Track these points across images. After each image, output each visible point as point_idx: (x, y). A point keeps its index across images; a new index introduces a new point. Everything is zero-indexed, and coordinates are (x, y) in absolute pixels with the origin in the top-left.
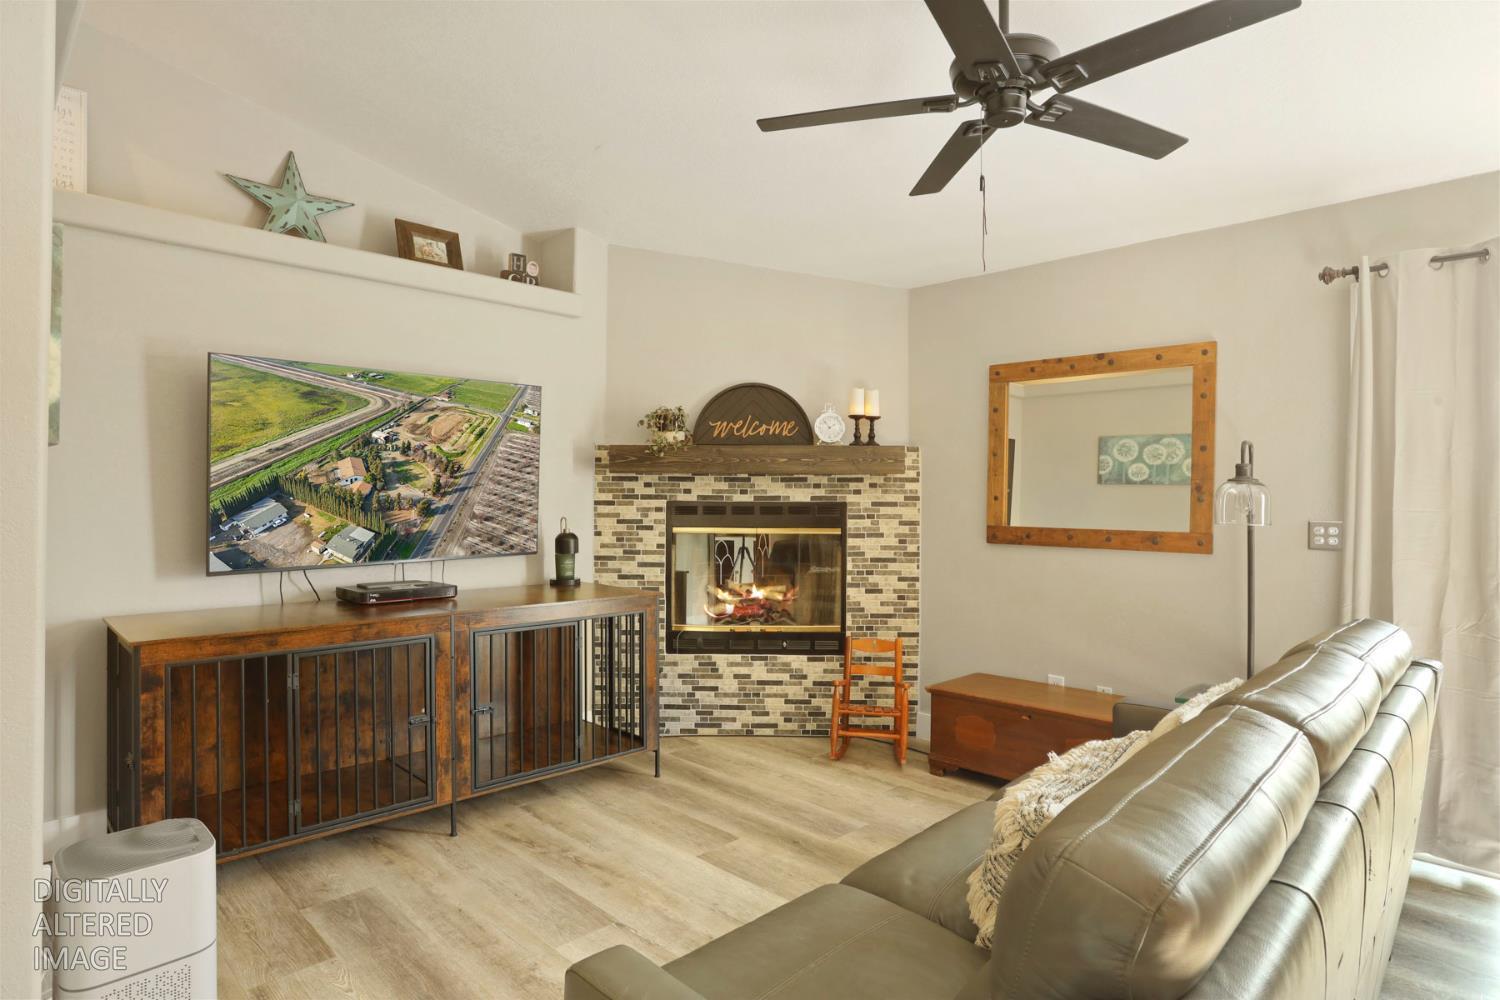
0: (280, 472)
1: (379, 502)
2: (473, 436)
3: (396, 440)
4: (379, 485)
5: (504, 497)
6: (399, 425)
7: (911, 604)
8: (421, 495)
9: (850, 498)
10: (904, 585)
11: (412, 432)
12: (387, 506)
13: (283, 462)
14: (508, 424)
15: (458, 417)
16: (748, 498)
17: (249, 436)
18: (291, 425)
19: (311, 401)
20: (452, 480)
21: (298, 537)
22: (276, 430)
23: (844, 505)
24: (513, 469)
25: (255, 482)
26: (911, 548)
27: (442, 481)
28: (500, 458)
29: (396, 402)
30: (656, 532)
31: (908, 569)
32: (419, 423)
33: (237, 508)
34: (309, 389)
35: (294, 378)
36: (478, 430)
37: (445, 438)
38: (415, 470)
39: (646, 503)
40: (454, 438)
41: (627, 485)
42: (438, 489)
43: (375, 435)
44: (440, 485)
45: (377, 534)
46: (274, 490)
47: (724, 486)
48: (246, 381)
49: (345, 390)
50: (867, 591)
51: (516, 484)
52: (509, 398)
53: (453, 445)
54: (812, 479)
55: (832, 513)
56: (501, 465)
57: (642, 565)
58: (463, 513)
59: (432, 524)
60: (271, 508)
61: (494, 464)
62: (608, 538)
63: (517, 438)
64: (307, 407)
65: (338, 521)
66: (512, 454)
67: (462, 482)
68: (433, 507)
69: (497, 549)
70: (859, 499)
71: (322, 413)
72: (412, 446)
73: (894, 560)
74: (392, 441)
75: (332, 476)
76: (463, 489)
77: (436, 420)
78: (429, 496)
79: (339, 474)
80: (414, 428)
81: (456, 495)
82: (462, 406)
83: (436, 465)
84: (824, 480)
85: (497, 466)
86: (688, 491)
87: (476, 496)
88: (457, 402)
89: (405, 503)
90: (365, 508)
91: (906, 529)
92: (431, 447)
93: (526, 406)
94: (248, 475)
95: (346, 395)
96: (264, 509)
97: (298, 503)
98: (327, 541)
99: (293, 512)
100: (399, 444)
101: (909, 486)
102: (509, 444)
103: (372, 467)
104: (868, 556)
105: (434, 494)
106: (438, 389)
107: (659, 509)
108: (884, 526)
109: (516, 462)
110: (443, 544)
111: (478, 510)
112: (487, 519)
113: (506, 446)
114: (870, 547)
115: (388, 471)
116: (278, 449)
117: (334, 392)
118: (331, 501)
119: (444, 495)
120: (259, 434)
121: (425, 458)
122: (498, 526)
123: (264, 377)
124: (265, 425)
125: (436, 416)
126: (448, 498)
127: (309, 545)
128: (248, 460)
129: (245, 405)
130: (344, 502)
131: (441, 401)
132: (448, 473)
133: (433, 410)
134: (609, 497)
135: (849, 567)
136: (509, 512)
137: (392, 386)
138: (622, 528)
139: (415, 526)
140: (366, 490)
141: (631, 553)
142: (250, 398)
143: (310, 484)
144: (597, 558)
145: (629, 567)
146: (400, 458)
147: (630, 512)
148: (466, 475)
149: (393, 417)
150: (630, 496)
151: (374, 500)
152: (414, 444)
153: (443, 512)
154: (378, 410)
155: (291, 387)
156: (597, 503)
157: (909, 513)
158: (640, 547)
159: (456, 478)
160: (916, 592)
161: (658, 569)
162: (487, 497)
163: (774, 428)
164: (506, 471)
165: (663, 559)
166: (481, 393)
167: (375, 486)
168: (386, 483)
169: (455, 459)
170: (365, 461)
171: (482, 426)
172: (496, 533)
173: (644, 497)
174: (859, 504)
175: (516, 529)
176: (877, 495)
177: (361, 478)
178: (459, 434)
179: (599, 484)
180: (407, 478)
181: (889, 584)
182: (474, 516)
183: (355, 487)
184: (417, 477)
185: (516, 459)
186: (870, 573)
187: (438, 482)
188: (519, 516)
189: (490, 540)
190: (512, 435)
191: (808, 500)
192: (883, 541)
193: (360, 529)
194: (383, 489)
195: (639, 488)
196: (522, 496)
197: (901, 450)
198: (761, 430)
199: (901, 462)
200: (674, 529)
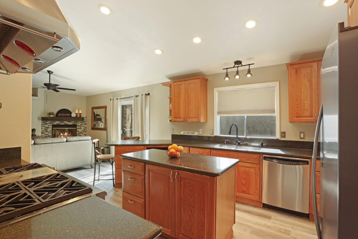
9: (77, 124)
16: (63, 124)
23: (77, 125)
26: (86, 130)
30: (50, 128)
39: (49, 125)
41: (46, 122)
47: (60, 122)
54: (72, 121)
55: (75, 126)
57: (48, 133)
62: (43, 129)
70: (79, 124)
73: (83, 132)
84: (74, 122)
86: (55, 123)
91: (85, 128)
101: (85, 122)
107: (51, 125)
108: (82, 128)
114: (80, 130)
134: (44, 124)
135: (77, 133)
138: (45, 128)
141: (47, 131)
144: (42, 132)
145: (47, 133)
147: (47, 126)
150: (47, 124)
156: (42, 125)
157: (85, 126)
158: (48, 130)
161: (50, 134)
163: (67, 115)
165: (51, 132)
173: (49, 124)
176: (81, 124)
179: (42, 122)
186: (80, 134)
191: (71, 124)
192: (82, 130)
195: (48, 123)
197: (84, 118)
198: (65, 115)
199: (84, 119)
200: (53, 128)
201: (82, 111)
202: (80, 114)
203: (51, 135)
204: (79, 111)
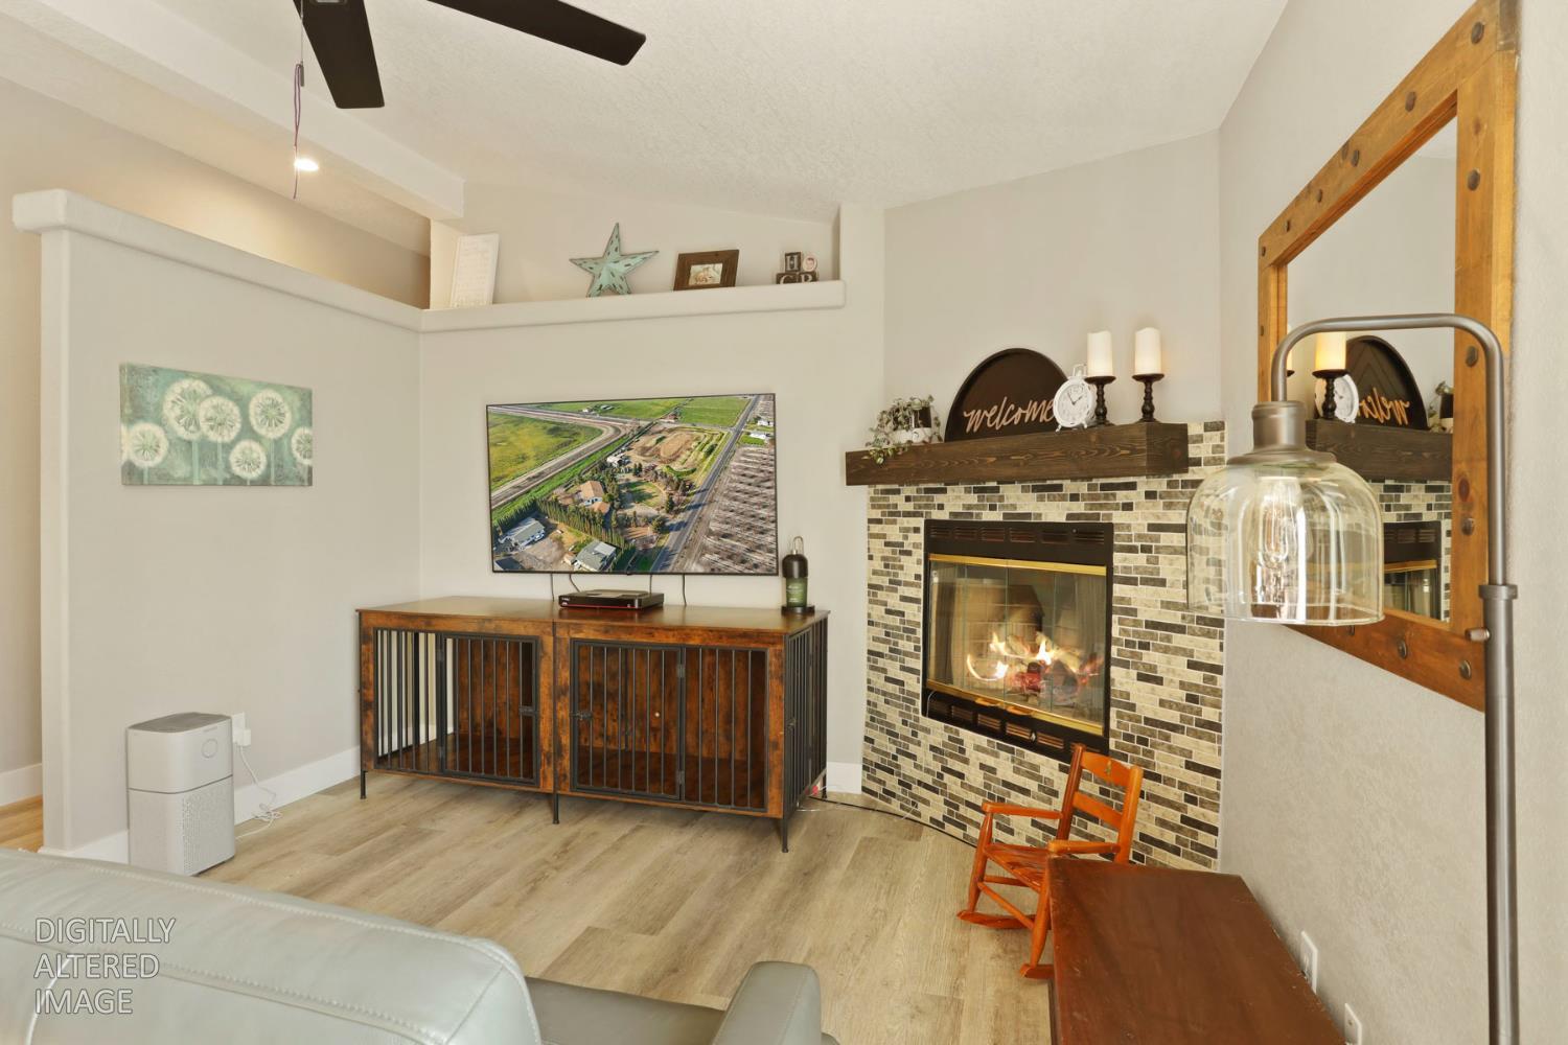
0: (537, 495)
1: (617, 519)
2: (702, 454)
3: (629, 462)
4: (616, 504)
5: (742, 514)
6: (629, 449)
7: (1209, 714)
8: (656, 513)
9: (1118, 517)
10: (1196, 677)
11: (642, 454)
12: (625, 524)
13: (539, 487)
14: (740, 438)
15: (685, 436)
16: (996, 516)
17: (514, 468)
18: (542, 458)
19: (556, 436)
20: (684, 498)
21: (554, 549)
22: (531, 462)
23: (1110, 527)
24: (750, 484)
25: (520, 505)
27: (675, 499)
28: (733, 473)
29: (625, 428)
30: (915, 559)
31: (1205, 648)
32: (648, 445)
33: (509, 525)
34: (552, 426)
35: (542, 418)
36: (707, 447)
37: (675, 457)
38: (648, 489)
39: (906, 522)
40: (683, 457)
41: (893, 499)
42: (671, 507)
43: (610, 460)
44: (673, 503)
45: (618, 549)
46: (533, 511)
47: (973, 499)
48: (509, 425)
49: (582, 423)
50: (1142, 678)
51: (755, 500)
52: (738, 413)
53: (683, 464)
54: (1070, 487)
55: (1094, 540)
56: (734, 481)
57: (904, 599)
58: (699, 530)
59: (669, 540)
60: (532, 526)
61: (727, 480)
62: (878, 565)
63: (752, 452)
64: (553, 441)
65: (584, 536)
66: (747, 469)
67: (695, 499)
68: (668, 524)
69: (739, 568)
70: (1133, 517)
71: (566, 444)
72: (643, 467)
73: (1181, 629)
74: (625, 464)
75: (576, 498)
76: (697, 506)
77: (665, 441)
78: (663, 513)
79: (582, 495)
80: (644, 451)
81: (690, 512)
82: (689, 426)
83: (668, 484)
84: (1082, 487)
85: (732, 481)
86: (941, 507)
87: (711, 512)
88: (683, 422)
89: (640, 520)
90: (606, 525)
92: (661, 468)
93: (759, 418)
94: (514, 499)
95: (585, 427)
96: (527, 527)
97: (552, 521)
98: (576, 554)
99: (549, 529)
100: (631, 466)
101: (1199, 493)
102: (743, 458)
103: (609, 489)
104: (1143, 616)
105: (668, 512)
106: (664, 412)
107: (917, 530)
108: (1166, 567)
109: (753, 477)
110: (681, 560)
111: (714, 527)
112: (725, 536)
113: (740, 461)
114: (1144, 602)
115: (624, 491)
116: (534, 477)
117: (574, 426)
118: (577, 519)
119: (678, 512)
120: (520, 466)
121: (656, 478)
122: (737, 543)
123: (519, 421)
124: (524, 458)
125: (664, 437)
126: (682, 515)
127: (562, 557)
128: (514, 487)
129: (510, 443)
130: (588, 520)
131: (668, 423)
132: (680, 492)
133: (660, 432)
134: (877, 514)
135: (1115, 632)
136: (749, 529)
137: (620, 415)
138: (888, 552)
139: (652, 542)
140: (606, 509)
141: (894, 583)
142: (512, 439)
143: (560, 505)
144: (870, 586)
145: (894, 602)
146: (633, 479)
147: (893, 533)
148: (699, 492)
149: (625, 443)
150: (895, 513)
151: (613, 518)
152: (645, 465)
153: (678, 529)
154: (611, 437)
155: (540, 426)
156: (871, 521)
158: (901, 577)
159: (688, 495)
160: (1217, 692)
161: (915, 606)
162: (723, 513)
164: (741, 487)
165: (920, 595)
166: (705, 410)
167: (612, 505)
168: (622, 503)
169: (686, 477)
170: (603, 483)
171: (711, 443)
172: (736, 551)
173: (908, 514)
174: (1128, 527)
175: (759, 547)
176: (1156, 512)
177: (600, 499)
178: (688, 453)
179: (872, 499)
180: (641, 498)
181: (1174, 669)
182: (710, 533)
183: (596, 506)
184: (650, 496)
185: (753, 473)
186: (1145, 646)
187: (671, 500)
188: (762, 533)
189: (730, 557)
190: (746, 449)
191: (1063, 520)
192: (1164, 593)
193: (602, 544)
194: (620, 508)
195: (901, 502)
196: (764, 512)
197: (1195, 429)
198: (1016, 418)
199: (1193, 451)
200: (934, 558)
201: (1163, 345)
202: (1148, 380)
203: (920, 619)
204: (1125, 349)
